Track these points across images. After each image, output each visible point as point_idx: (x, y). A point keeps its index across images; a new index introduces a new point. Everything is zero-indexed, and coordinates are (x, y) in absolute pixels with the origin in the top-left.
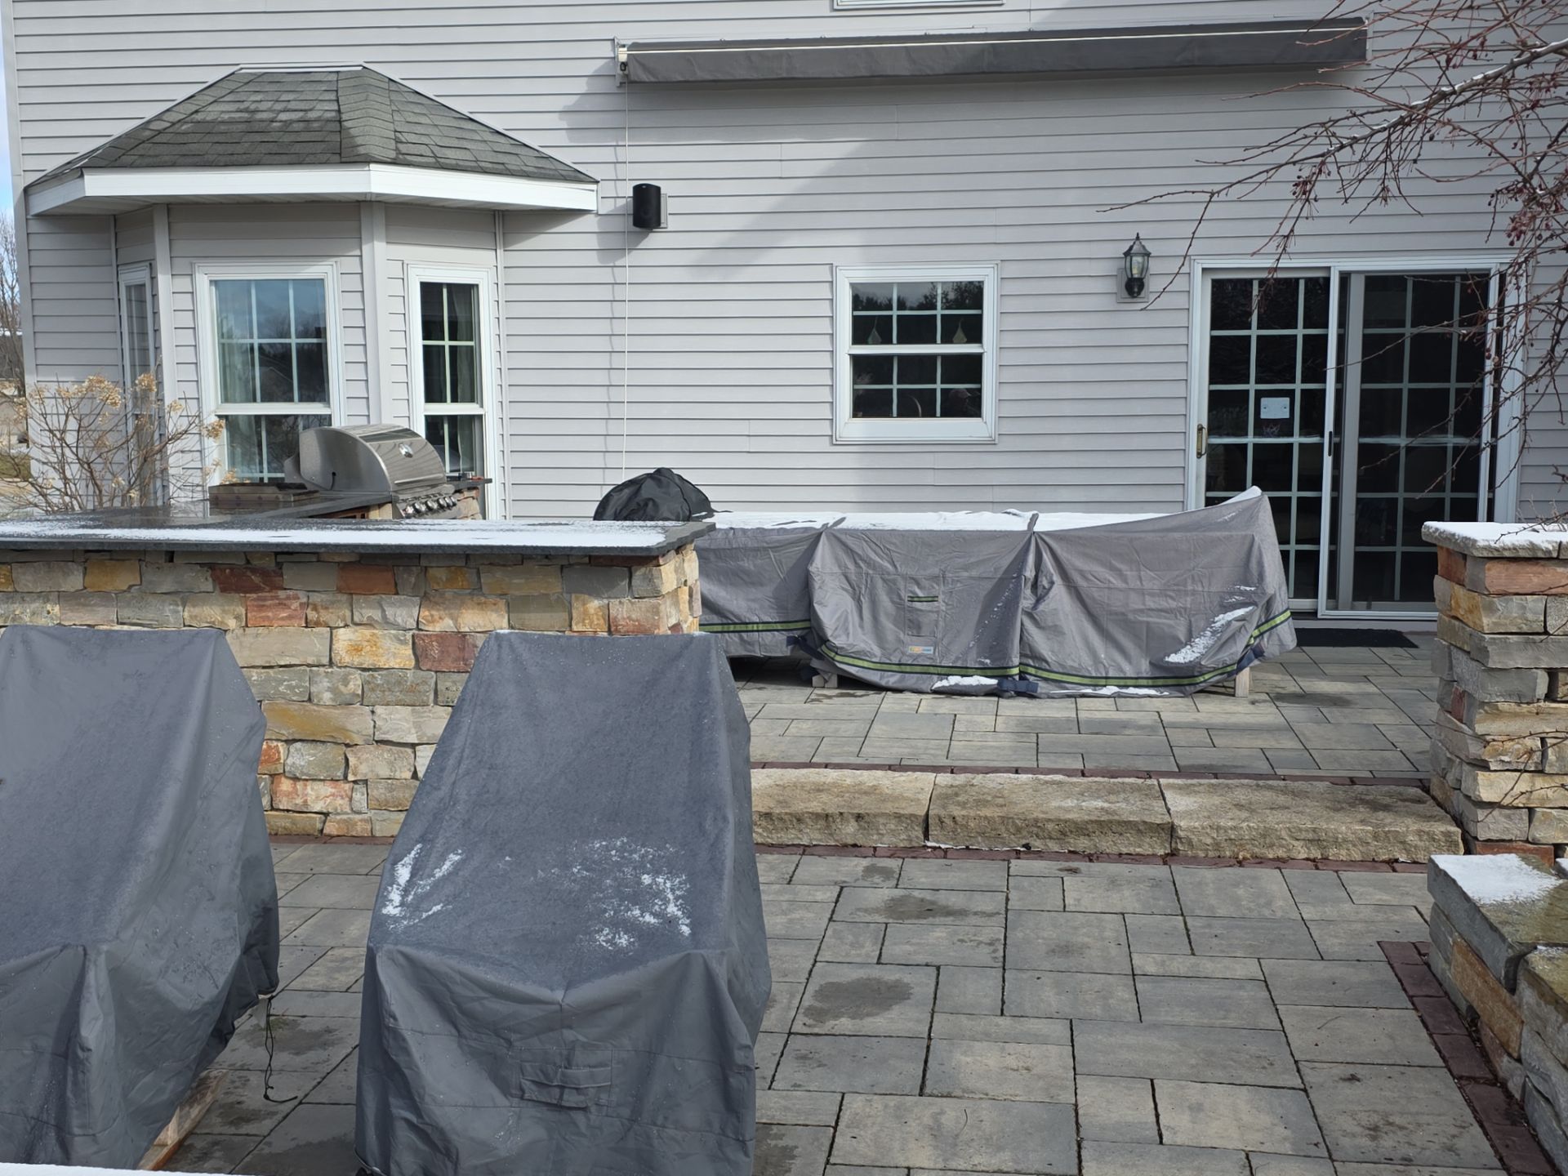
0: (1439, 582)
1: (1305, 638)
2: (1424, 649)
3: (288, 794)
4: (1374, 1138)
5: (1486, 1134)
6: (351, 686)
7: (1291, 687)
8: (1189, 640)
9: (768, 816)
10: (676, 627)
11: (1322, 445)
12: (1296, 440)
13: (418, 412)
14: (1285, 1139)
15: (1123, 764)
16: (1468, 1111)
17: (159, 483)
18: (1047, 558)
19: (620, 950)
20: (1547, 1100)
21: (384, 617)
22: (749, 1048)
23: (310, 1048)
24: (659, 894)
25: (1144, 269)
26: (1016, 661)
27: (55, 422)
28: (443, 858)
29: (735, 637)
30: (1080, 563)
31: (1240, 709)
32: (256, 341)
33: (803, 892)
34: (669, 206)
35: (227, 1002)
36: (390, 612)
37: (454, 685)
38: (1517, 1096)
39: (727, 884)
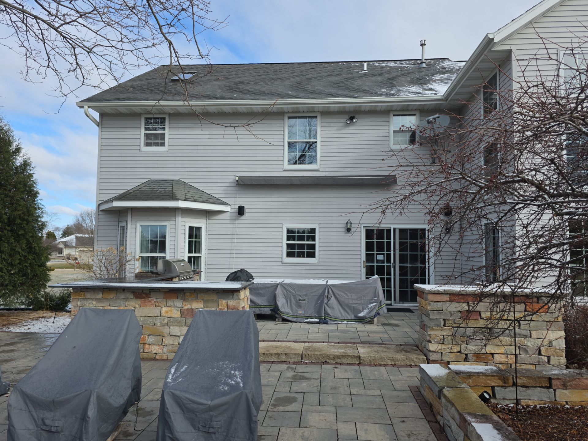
0: (418, 298)
1: (389, 310)
2: (416, 313)
3: (148, 349)
4: (409, 438)
5: (435, 436)
6: (165, 321)
7: (386, 322)
8: (363, 310)
9: (264, 354)
10: (243, 307)
11: (391, 266)
12: (385, 264)
13: (187, 255)
14: (388, 438)
15: (348, 341)
16: (431, 430)
17: (124, 272)
18: (330, 290)
19: (225, 391)
20: (449, 427)
21: (174, 304)
22: (256, 416)
23: (147, 416)
24: (236, 376)
25: (351, 226)
26: (323, 315)
27: (100, 257)
28: (183, 367)
29: (258, 309)
30: (338, 292)
31: (375, 327)
32: (150, 239)
33: (272, 373)
34: (246, 211)
35: (127, 404)
36: (175, 304)
37: (189, 321)
38: (442, 426)
39: (252, 373)
